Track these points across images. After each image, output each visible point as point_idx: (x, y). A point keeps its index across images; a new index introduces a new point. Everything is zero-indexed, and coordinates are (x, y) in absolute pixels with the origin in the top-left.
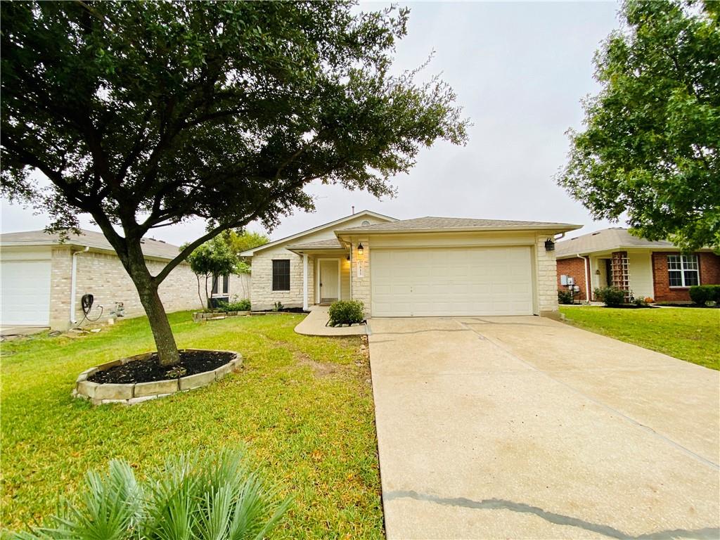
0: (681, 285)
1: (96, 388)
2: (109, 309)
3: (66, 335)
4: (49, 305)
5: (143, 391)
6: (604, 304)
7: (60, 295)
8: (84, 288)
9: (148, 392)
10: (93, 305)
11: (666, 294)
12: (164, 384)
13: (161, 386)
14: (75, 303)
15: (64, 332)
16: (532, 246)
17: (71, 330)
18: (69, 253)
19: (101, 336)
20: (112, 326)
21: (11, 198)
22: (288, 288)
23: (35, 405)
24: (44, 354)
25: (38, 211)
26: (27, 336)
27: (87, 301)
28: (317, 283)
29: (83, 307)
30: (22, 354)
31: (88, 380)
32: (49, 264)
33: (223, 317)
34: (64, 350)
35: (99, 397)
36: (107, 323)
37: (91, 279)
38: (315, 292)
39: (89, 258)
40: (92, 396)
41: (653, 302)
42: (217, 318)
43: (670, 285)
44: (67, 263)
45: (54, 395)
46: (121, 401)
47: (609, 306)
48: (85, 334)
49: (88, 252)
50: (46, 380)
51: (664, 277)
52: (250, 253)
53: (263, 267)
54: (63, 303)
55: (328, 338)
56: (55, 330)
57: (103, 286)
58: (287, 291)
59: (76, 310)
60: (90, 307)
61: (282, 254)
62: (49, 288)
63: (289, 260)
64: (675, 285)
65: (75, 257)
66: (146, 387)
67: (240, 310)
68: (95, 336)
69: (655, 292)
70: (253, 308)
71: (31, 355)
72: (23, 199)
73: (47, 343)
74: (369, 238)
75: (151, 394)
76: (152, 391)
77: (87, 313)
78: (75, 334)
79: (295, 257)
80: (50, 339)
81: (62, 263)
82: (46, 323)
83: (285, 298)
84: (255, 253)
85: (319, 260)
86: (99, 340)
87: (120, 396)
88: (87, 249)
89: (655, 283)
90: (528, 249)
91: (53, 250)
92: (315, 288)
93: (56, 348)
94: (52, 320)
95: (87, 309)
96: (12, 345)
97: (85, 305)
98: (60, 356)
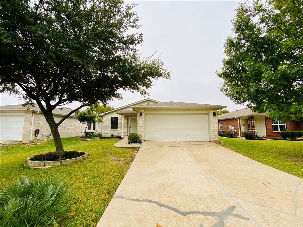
0: (278, 131)
1: (32, 163)
2: (46, 135)
3: (28, 145)
4: (22, 133)
5: (48, 164)
6: (245, 138)
7: (27, 129)
8: (36, 127)
9: (49, 165)
10: (39, 134)
11: (271, 134)
12: (56, 162)
13: (54, 163)
14: (32, 132)
15: (27, 144)
16: (208, 114)
17: (30, 143)
18: (31, 113)
19: (41, 145)
20: (46, 142)
21: (10, 93)
22: (117, 128)
23: (10, 168)
24: (18, 152)
25: (20, 98)
26: (13, 145)
27: (37, 132)
28: (128, 127)
29: (35, 134)
30: (10, 151)
31: (30, 160)
32: (24, 117)
33: (89, 140)
34: (26, 150)
35: (33, 166)
36: (44, 141)
37: (39, 123)
38: (127, 130)
39: (39, 115)
40: (30, 165)
41: (266, 137)
42: (87, 140)
43: (273, 131)
44: (30, 117)
45: (18, 165)
46: (40, 167)
47: (247, 139)
48: (35, 144)
49: (39, 113)
50: (17, 160)
51: (270, 127)
52: (102, 114)
53: (107, 120)
54: (28, 132)
55: (124, 148)
56: (24, 142)
57: (43, 126)
58: (116, 130)
59: (33, 135)
60: (38, 134)
61: (115, 115)
62: (23, 127)
63: (118, 117)
64: (276, 131)
65: (33, 115)
66: (49, 163)
67: (96, 137)
68: (39, 145)
69: (267, 133)
70: (102, 136)
71: (13, 152)
72: (14, 94)
73: (20, 147)
74: (145, 110)
75: (50, 165)
76: (51, 164)
77: (37, 136)
78: (31, 144)
79: (120, 116)
80: (22, 146)
81: (29, 117)
82: (21, 140)
83: (115, 132)
84: (104, 114)
85: (130, 117)
86: (40, 147)
87: (39, 166)
88: (38, 112)
89: (266, 130)
90: (207, 115)
91: (26, 112)
92: (127, 129)
93: (23, 149)
94: (23, 139)
95: (37, 135)
96: (7, 148)
97: (36, 133)
98: (24, 152)
